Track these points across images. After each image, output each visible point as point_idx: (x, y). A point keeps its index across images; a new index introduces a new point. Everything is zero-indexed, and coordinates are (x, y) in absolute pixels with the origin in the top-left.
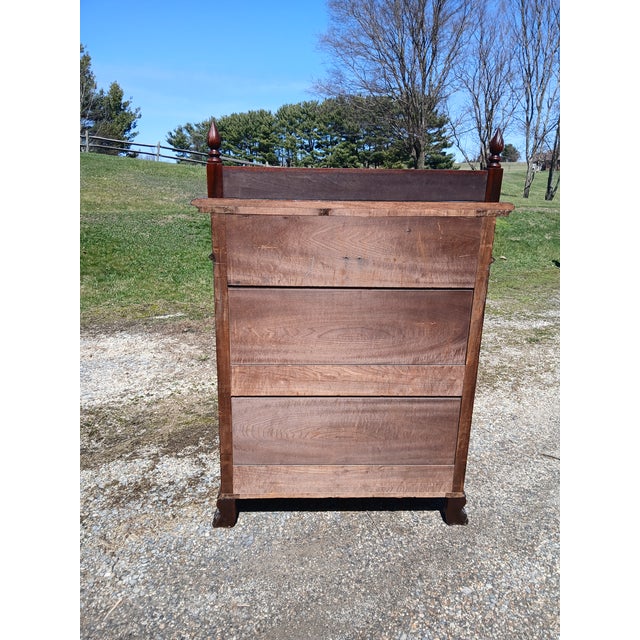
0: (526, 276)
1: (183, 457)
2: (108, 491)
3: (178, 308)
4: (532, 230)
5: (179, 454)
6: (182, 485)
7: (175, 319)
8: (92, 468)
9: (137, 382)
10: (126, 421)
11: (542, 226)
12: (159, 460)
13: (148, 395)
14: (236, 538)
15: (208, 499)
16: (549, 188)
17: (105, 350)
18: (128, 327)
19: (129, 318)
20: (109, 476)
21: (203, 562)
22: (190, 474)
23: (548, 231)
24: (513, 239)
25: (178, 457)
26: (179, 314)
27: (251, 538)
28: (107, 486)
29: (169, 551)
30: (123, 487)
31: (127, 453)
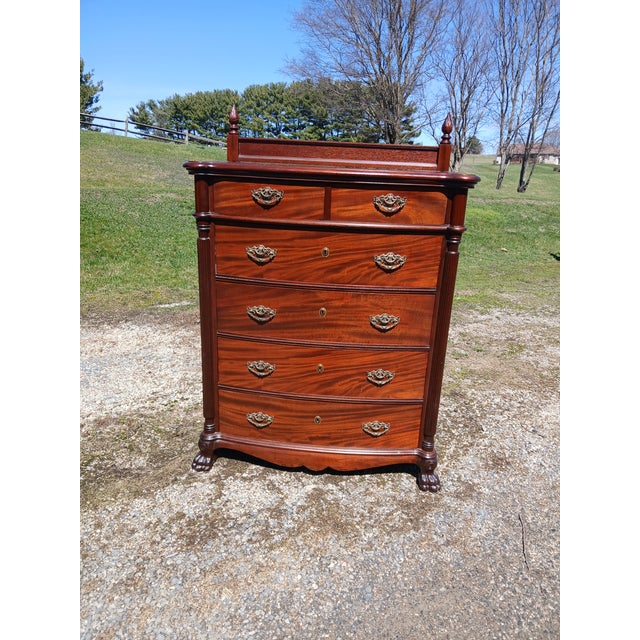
0: (531, 269)
1: (251, 479)
2: (175, 529)
3: (181, 296)
4: (525, 222)
5: (245, 475)
6: (261, 517)
7: (182, 308)
8: (145, 496)
9: (164, 382)
10: (166, 432)
11: (534, 218)
12: (223, 485)
13: (182, 399)
14: (351, 590)
15: (300, 537)
16: (521, 181)
17: (114, 343)
18: (132, 316)
19: (130, 306)
20: (170, 506)
21: (322, 626)
22: (268, 503)
23: (541, 224)
24: (509, 230)
25: (245, 479)
26: (185, 303)
27: (369, 589)
28: (172, 520)
29: (276, 611)
30: (191, 523)
31: (181, 474)
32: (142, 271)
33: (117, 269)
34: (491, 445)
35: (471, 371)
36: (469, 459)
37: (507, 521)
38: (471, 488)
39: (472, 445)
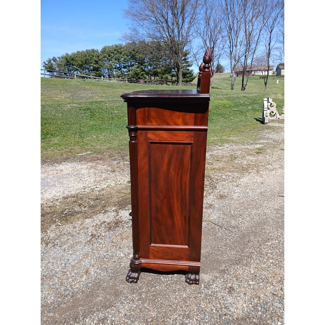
0: (244, 126)
1: (128, 210)
2: (103, 226)
3: (87, 150)
4: (242, 105)
7: (88, 155)
8: (90, 218)
9: (87, 183)
10: (93, 199)
11: (246, 103)
12: (119, 212)
13: (96, 187)
16: (243, 85)
17: (62, 170)
18: (66, 159)
19: (64, 156)
20: (100, 220)
23: (250, 105)
24: (235, 109)
25: (126, 210)
26: (89, 152)
28: (101, 224)
30: (108, 224)
31: (102, 211)
32: (67, 140)
33: (55, 140)
34: (220, 192)
35: (214, 169)
36: (211, 197)
37: (224, 214)
38: (211, 205)
39: (212, 192)
